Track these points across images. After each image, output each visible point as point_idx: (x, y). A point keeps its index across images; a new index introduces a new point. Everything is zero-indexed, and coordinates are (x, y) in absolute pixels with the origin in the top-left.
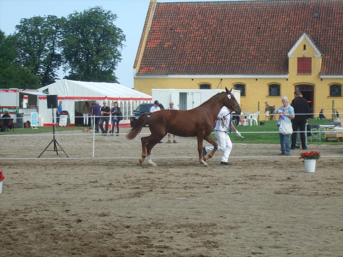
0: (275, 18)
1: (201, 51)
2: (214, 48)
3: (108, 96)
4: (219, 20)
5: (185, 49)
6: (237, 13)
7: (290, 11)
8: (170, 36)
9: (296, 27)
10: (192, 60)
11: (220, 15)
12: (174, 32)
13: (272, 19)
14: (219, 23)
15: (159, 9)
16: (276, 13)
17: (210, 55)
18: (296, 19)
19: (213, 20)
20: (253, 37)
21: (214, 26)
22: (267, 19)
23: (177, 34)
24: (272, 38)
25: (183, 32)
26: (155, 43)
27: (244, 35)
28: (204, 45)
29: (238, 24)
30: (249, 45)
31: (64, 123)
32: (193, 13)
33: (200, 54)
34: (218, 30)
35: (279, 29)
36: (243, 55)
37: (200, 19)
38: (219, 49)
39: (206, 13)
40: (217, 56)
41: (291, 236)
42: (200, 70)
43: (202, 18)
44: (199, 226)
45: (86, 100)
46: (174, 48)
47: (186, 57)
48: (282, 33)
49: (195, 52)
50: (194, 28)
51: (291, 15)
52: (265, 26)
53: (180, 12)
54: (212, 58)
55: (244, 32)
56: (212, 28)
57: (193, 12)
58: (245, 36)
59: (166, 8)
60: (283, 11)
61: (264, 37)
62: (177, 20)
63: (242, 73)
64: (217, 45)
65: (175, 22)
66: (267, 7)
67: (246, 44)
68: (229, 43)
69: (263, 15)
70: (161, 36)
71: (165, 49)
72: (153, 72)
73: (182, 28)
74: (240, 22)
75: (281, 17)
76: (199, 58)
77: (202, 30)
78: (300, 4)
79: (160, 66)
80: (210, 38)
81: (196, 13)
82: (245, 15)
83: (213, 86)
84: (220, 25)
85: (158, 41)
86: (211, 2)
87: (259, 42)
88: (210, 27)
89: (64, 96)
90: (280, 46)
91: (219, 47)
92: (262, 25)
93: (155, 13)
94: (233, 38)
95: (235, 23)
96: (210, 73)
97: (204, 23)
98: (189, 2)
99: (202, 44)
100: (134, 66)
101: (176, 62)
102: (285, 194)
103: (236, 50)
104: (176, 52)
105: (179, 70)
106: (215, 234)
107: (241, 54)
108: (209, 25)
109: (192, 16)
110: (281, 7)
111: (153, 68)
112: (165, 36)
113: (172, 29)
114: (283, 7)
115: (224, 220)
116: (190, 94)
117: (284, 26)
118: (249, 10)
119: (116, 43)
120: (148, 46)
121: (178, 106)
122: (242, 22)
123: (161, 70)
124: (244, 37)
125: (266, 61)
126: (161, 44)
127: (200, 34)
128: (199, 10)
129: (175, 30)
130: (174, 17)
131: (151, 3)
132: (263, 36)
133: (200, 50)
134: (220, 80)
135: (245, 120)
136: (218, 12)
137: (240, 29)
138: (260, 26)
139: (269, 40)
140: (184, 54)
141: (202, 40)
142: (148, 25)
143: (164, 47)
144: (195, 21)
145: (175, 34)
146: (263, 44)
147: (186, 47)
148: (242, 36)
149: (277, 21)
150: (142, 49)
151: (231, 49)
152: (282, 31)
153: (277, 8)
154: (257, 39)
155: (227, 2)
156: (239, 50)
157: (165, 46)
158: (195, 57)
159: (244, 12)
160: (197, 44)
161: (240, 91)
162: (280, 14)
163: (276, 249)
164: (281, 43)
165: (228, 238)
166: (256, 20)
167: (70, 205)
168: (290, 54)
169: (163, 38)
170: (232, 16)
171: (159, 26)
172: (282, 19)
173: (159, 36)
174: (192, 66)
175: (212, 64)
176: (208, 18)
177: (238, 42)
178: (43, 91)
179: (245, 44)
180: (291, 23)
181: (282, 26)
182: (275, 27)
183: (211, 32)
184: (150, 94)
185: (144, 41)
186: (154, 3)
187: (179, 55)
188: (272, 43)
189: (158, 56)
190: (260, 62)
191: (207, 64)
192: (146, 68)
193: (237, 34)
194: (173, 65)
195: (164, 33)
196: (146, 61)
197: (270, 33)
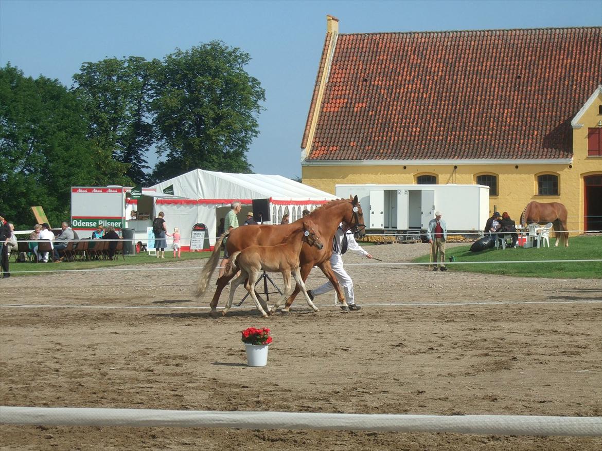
0: (547, 60)
1: (418, 118)
2: (441, 112)
3: (274, 198)
4: (448, 63)
5: (391, 115)
6: (479, 52)
7: (573, 47)
8: (363, 91)
9: (584, 74)
10: (403, 133)
11: (449, 54)
12: (370, 85)
13: (541, 62)
14: (448, 68)
15: (342, 46)
16: (548, 52)
17: (435, 125)
18: (583, 60)
19: (438, 64)
20: (508, 93)
21: (440, 74)
22: (533, 62)
23: (375, 88)
24: (542, 95)
25: (385, 85)
26: (337, 105)
27: (492, 89)
28: (422, 108)
29: (482, 70)
30: (502, 106)
31: (200, 246)
32: (403, 52)
33: (417, 124)
34: (447, 82)
35: (555, 79)
36: (491, 124)
37: (415, 62)
38: (451, 115)
39: (425, 52)
40: (447, 126)
42: (418, 151)
43: (419, 61)
46: (370, 113)
47: (392, 128)
48: (560, 85)
49: (408, 120)
50: (404, 77)
51: (574, 54)
52: (529, 73)
53: (379, 50)
54: (438, 129)
55: (493, 85)
56: (436, 78)
57: (402, 50)
58: (494, 92)
59: (354, 43)
60: (561, 47)
61: (528, 92)
62: (374, 64)
63: (492, 155)
64: (446, 107)
65: (372, 67)
66: (532, 41)
67: (496, 105)
68: (466, 104)
69: (526, 54)
70: (348, 91)
71: (355, 114)
72: (336, 155)
73: (385, 78)
74: (486, 66)
75: (557, 58)
76: (414, 129)
77: (419, 82)
78: (589, 35)
79: (347, 144)
80: (433, 94)
81: (407, 51)
82: (494, 54)
83: (440, 179)
84: (450, 72)
85: (342, 100)
86: (434, 33)
87: (519, 101)
88: (433, 77)
89: (197, 199)
90: (557, 108)
91: (450, 111)
92: (523, 72)
93: (335, 53)
94: (473, 96)
95: (476, 68)
96: (436, 157)
97: (421, 69)
98: (395, 33)
99: (420, 107)
100: (302, 144)
101: (375, 136)
103: (480, 115)
104: (374, 120)
105: (382, 151)
107: (489, 123)
109: (400, 58)
110: (556, 40)
111: (335, 148)
112: (355, 93)
113: (366, 81)
114: (560, 40)
116: (403, 192)
117: (563, 74)
118: (500, 46)
119: (247, 105)
120: (325, 110)
121: (382, 213)
122: (488, 67)
123: (349, 152)
124: (492, 93)
125: (533, 134)
126: (348, 107)
127: (416, 88)
128: (412, 46)
129: (371, 82)
130: (369, 59)
131: (328, 35)
132: (526, 91)
133: (417, 116)
134: (453, 168)
135: (526, 237)
136: (446, 51)
137: (486, 80)
138: (521, 74)
139: (536, 97)
140: (389, 124)
141: (420, 99)
142: (324, 73)
143: (353, 112)
144: (406, 65)
145: (371, 87)
146: (527, 105)
147: (392, 111)
148: (490, 92)
149: (550, 64)
150: (315, 115)
151: (470, 114)
152: (560, 82)
153: (549, 43)
154: (516, 97)
155: (461, 32)
156: (485, 115)
157: (356, 110)
158: (408, 129)
159: (491, 50)
160: (411, 105)
161: (488, 187)
162: (554, 52)
164: (557, 103)
166: (513, 62)
168: (574, 122)
169: (350, 96)
170: (470, 56)
171: (343, 75)
172: (559, 60)
173: (343, 92)
174: (404, 143)
175: (438, 141)
176: (429, 59)
177: (483, 101)
178: (164, 190)
179: (494, 106)
180: (574, 69)
181: (559, 74)
182: (547, 74)
183: (436, 85)
184: (333, 192)
185: (318, 100)
186: (333, 35)
187: (379, 125)
188: (541, 103)
189: (344, 127)
190: (522, 137)
191: (430, 139)
192: (323, 148)
193: (480, 89)
194: (370, 142)
195: (352, 87)
196: (322, 136)
197: (537, 85)
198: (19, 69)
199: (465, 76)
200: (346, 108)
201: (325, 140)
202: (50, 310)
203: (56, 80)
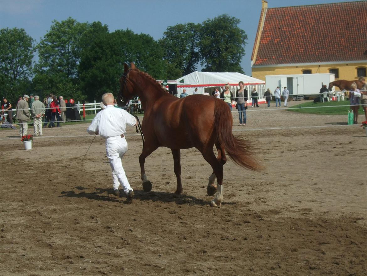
0: (361, 15)
2: (313, 41)
3: (229, 83)
4: (316, 19)
6: (330, 13)
8: (278, 34)
10: (296, 51)
11: (317, 15)
12: (282, 30)
13: (358, 17)
14: (316, 22)
15: (269, 14)
16: (361, 12)
17: (310, 47)
19: (312, 20)
20: (343, 32)
21: (313, 24)
22: (354, 16)
23: (284, 32)
24: (359, 31)
25: (288, 30)
26: (267, 40)
28: (305, 40)
29: (331, 21)
30: (341, 37)
32: (296, 15)
33: (302, 47)
34: (315, 27)
35: (364, 24)
36: (336, 46)
37: (301, 19)
39: (306, 14)
40: (316, 48)
41: (330, 191)
42: (302, 59)
43: (303, 19)
44: (260, 185)
45: (213, 86)
46: (282, 43)
47: (291, 50)
49: (298, 46)
50: (297, 26)
52: (353, 22)
53: (285, 15)
54: (312, 49)
55: (337, 28)
56: (311, 26)
58: (337, 31)
59: (274, 12)
61: (352, 31)
62: (283, 21)
63: (336, 60)
64: (315, 39)
65: (282, 23)
66: (354, 7)
67: (338, 37)
68: (324, 37)
69: (351, 13)
70: (272, 34)
71: (275, 44)
72: (266, 63)
73: (288, 27)
74: (333, 20)
76: (301, 50)
77: (303, 28)
79: (272, 57)
80: (309, 34)
81: (298, 14)
82: (337, 14)
83: (313, 71)
85: (269, 38)
86: (310, 5)
87: (348, 35)
89: (196, 84)
90: (365, 37)
91: (317, 41)
92: (350, 21)
93: (266, 17)
94: (327, 33)
95: (329, 21)
96: (310, 61)
97: (304, 22)
98: (292, 7)
100: (251, 58)
101: (284, 54)
102: (342, 155)
103: (331, 42)
104: (283, 46)
105: (287, 60)
106: (268, 191)
108: (308, 24)
109: (295, 18)
110: (365, 6)
111: (266, 59)
112: (275, 34)
115: (283, 179)
116: (295, 78)
118: (340, 10)
120: (261, 43)
123: (272, 61)
125: (355, 50)
127: (302, 31)
128: (300, 12)
130: (281, 19)
131: (263, 9)
133: (302, 44)
134: (319, 67)
136: (315, 13)
137: (333, 26)
139: (356, 33)
140: (290, 48)
141: (303, 36)
142: (261, 26)
144: (297, 21)
145: (282, 32)
146: (352, 37)
147: (291, 42)
148: (335, 31)
149: (362, 17)
150: (257, 45)
151: (326, 42)
153: (362, 8)
154: (347, 33)
155: (322, 5)
156: (333, 42)
157: (275, 42)
158: (298, 49)
159: (335, 12)
160: (299, 39)
161: (334, 74)
162: (364, 12)
163: (312, 203)
164: (366, 35)
165: (277, 194)
166: (345, 17)
167: (168, 170)
169: (273, 36)
170: (326, 15)
171: (270, 27)
173: (270, 34)
174: (296, 56)
175: (312, 54)
176: (307, 18)
177: (332, 36)
178: (180, 81)
182: (361, 22)
183: (311, 29)
184: (265, 80)
185: (258, 38)
186: (265, 9)
187: (285, 48)
188: (358, 35)
189: (270, 50)
190: (350, 51)
191: (308, 54)
192: (261, 60)
193: (331, 30)
194: (281, 56)
195: (274, 32)
196: (260, 54)
197: (357, 27)
198: (132, 31)
199: (324, 24)
200: (271, 41)
201: (262, 56)
202: (81, 138)
203: (148, 35)
